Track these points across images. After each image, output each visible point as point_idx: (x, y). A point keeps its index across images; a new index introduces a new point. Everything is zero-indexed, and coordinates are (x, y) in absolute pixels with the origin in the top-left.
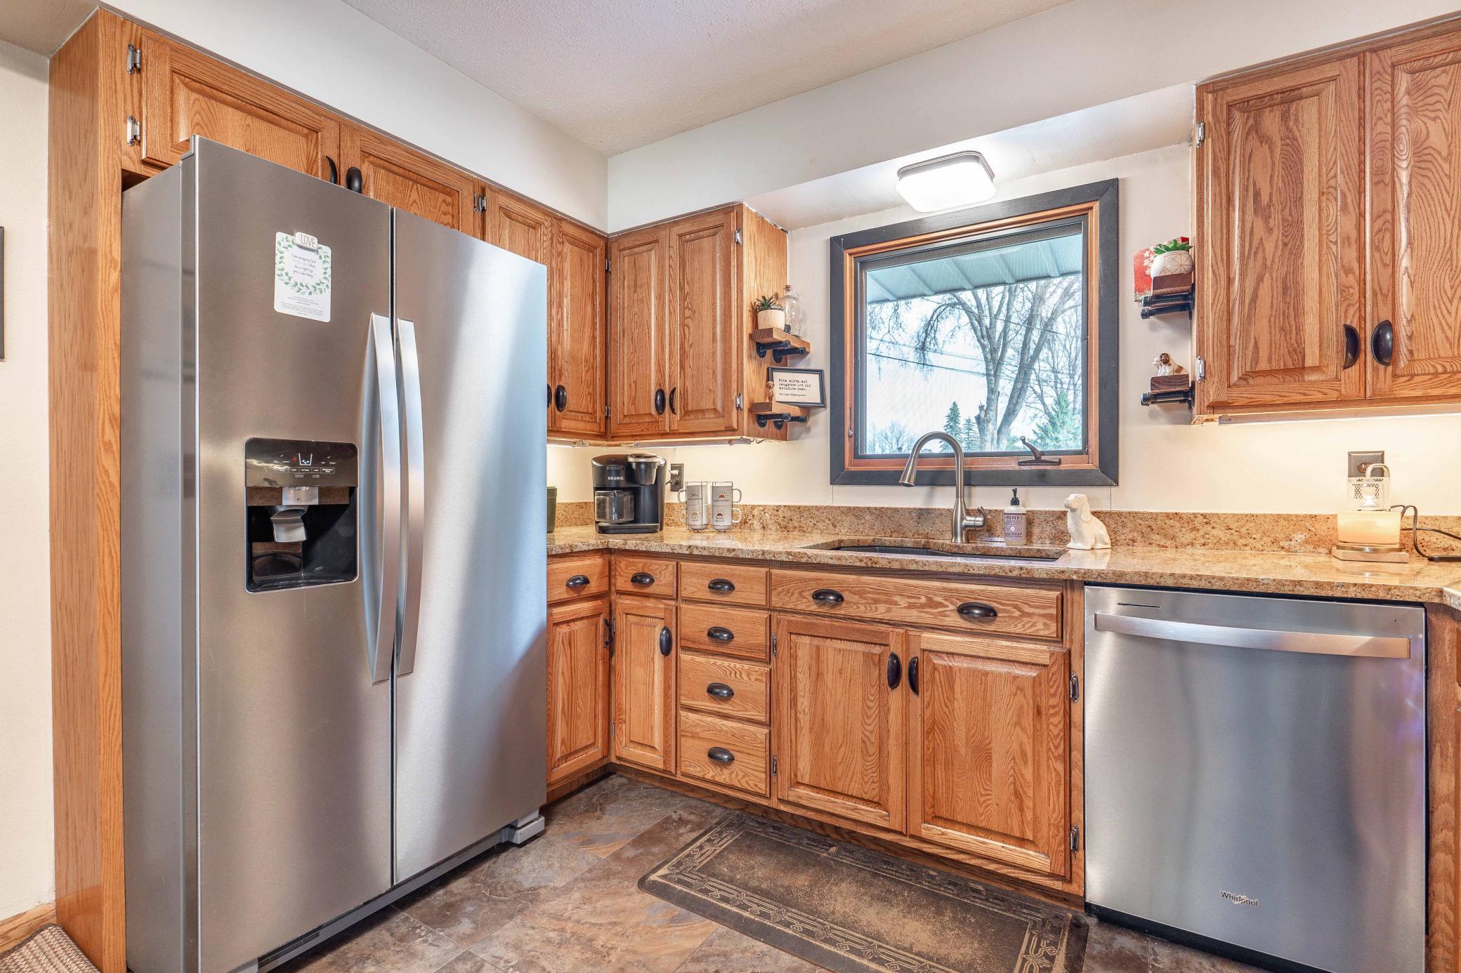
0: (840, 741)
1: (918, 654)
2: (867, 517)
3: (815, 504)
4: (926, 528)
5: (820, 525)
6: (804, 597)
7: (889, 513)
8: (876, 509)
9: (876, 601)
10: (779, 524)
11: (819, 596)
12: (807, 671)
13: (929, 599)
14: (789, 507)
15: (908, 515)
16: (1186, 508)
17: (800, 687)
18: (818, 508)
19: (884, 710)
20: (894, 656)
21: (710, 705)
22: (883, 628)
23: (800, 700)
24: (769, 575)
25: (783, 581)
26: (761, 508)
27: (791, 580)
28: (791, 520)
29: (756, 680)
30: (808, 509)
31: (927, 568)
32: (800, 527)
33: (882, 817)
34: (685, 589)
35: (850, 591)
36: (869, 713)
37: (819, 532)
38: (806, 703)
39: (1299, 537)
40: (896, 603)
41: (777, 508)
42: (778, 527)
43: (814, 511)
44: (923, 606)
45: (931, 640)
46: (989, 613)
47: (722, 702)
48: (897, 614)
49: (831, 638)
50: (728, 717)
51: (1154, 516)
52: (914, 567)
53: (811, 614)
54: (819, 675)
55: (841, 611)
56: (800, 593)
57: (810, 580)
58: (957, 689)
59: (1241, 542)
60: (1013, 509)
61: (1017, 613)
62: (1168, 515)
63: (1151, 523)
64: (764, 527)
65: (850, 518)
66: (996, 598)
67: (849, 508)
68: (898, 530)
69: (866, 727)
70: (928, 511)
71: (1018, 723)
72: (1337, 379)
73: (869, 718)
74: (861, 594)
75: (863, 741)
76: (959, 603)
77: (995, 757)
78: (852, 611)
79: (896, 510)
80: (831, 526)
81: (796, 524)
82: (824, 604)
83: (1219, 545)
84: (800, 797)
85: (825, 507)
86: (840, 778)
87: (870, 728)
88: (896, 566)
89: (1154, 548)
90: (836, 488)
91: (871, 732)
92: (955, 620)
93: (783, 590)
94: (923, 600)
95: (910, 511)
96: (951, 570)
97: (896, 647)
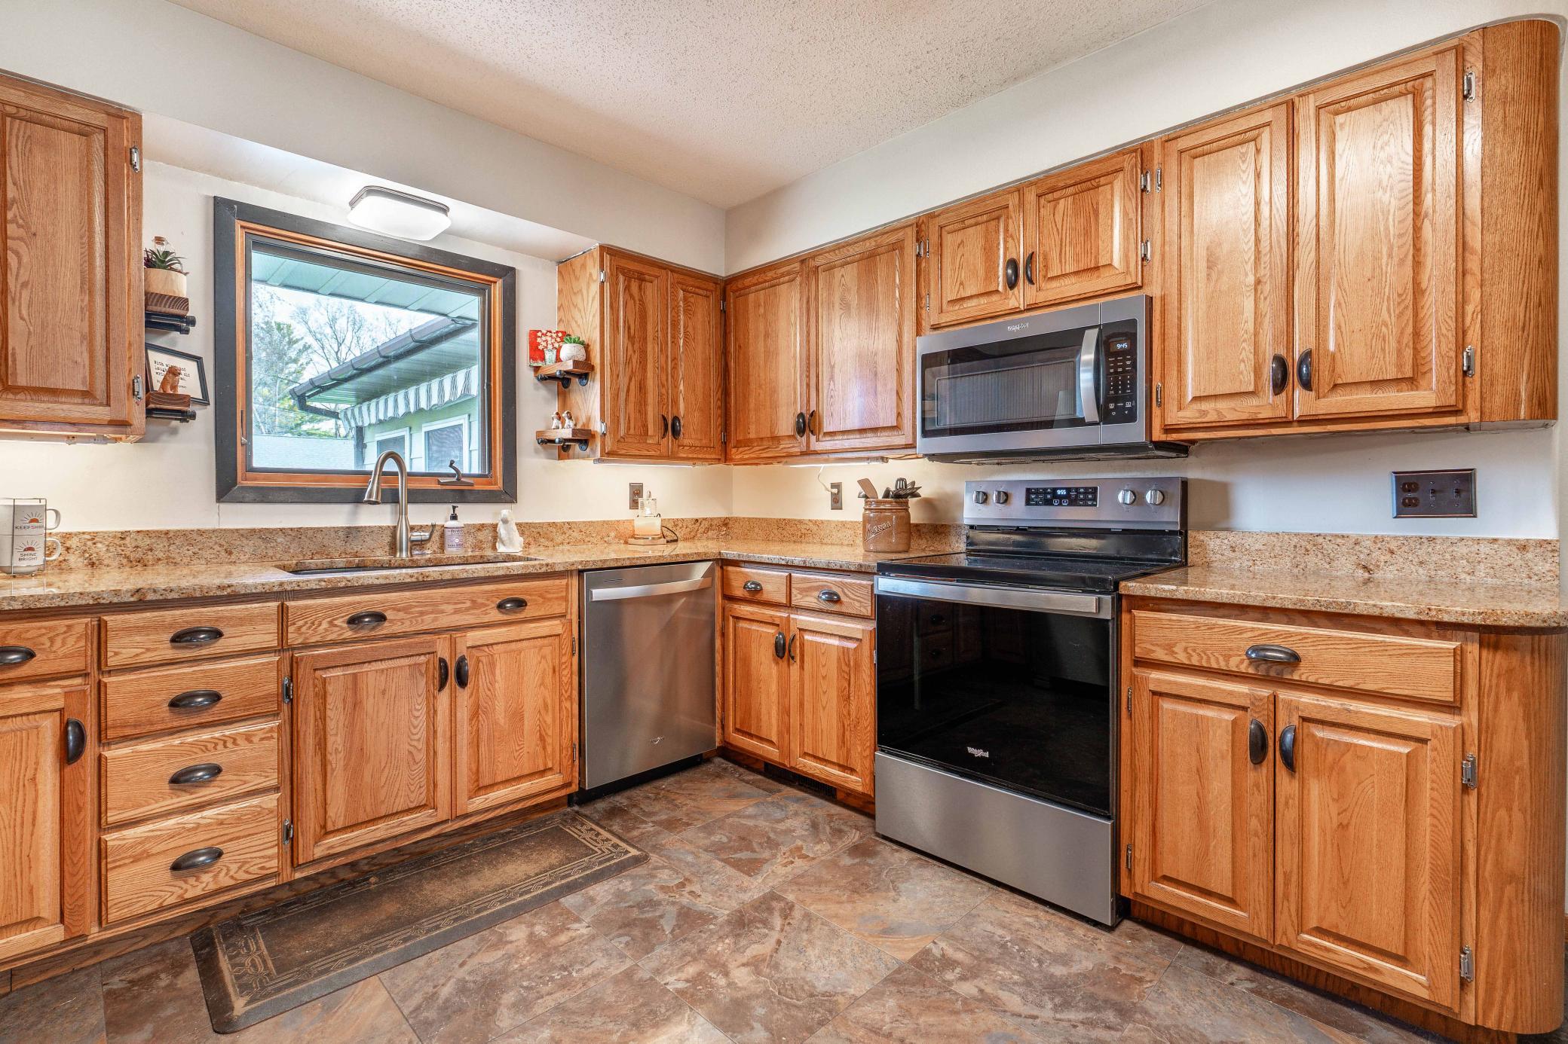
0: (383, 765)
1: (465, 653)
2: (279, 540)
3: (195, 527)
4: (356, 546)
5: (207, 554)
6: (336, 626)
7: (310, 533)
8: (292, 529)
9: (422, 613)
10: (128, 558)
11: (354, 621)
12: (340, 705)
13: (474, 602)
14: (148, 533)
15: (333, 534)
16: (559, 519)
17: (331, 725)
18: (201, 533)
19: (432, 713)
20: (442, 660)
21: (176, 800)
22: (428, 637)
23: (331, 740)
24: (283, 610)
25: (304, 613)
26: (88, 537)
27: (316, 609)
28: (151, 550)
29: (262, 739)
30: (184, 534)
31: (476, 575)
32: (168, 558)
33: (430, 816)
34: (116, 654)
35: (394, 609)
36: (416, 723)
37: (204, 562)
38: (339, 739)
39: (613, 534)
40: (442, 612)
41: (123, 536)
42: (125, 561)
43: (195, 536)
44: (467, 609)
45: (474, 637)
46: (520, 604)
47: (197, 790)
48: (444, 621)
49: (370, 662)
50: (203, 806)
51: (541, 525)
52: (465, 575)
53: (344, 642)
54: (357, 704)
55: (386, 629)
56: (331, 623)
57: (344, 605)
58: (498, 672)
59: (587, 539)
60: (453, 523)
61: (541, 600)
62: (549, 524)
63: (539, 530)
64: (93, 564)
65: (256, 541)
66: (527, 591)
67: (253, 531)
68: (322, 550)
69: (413, 737)
70: (358, 529)
71: (542, 684)
72: (659, 444)
73: (415, 728)
74: (406, 610)
75: (410, 753)
76: (498, 601)
77: (526, 715)
78: (397, 628)
79: (320, 530)
80: (223, 553)
81: (161, 555)
82: (362, 628)
83: (577, 542)
84: (332, 847)
85: (214, 531)
86: (383, 802)
87: (416, 737)
88: (447, 577)
89: (542, 548)
90: (223, 506)
91: (419, 740)
92: (495, 615)
93: (306, 623)
94: (468, 604)
95: (336, 530)
96: (496, 574)
97: (443, 652)
